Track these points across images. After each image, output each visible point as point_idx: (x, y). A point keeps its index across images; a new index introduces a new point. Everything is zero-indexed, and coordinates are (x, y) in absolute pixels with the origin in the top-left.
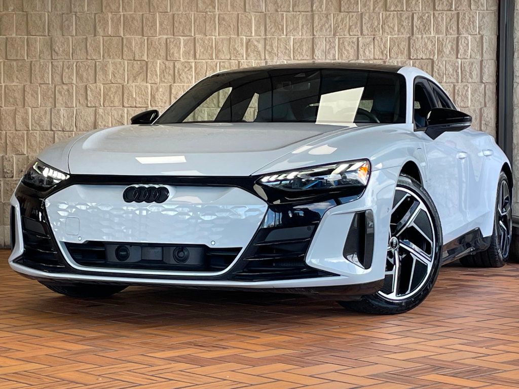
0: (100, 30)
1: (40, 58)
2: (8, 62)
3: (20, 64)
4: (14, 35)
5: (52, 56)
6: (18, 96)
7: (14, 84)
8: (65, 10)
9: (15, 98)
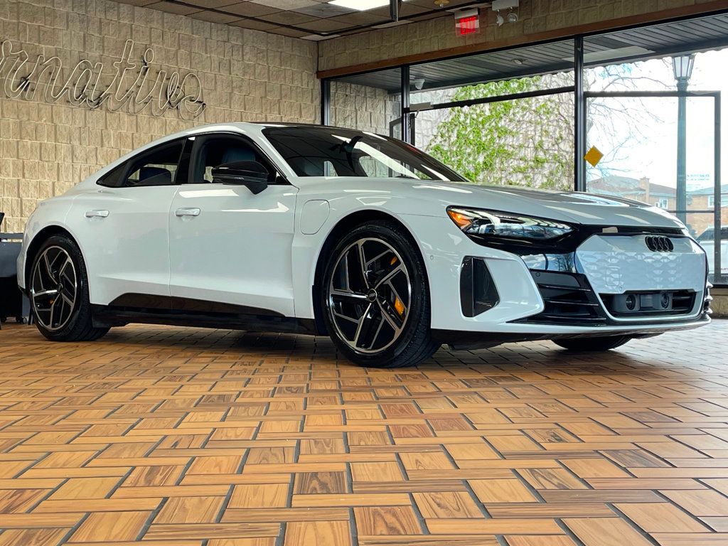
0: (106, 143)
1: (64, 160)
2: (41, 163)
3: (50, 164)
4: (46, 141)
5: (72, 161)
6: (49, 189)
7: (46, 180)
8: (81, 125)
9: (47, 192)
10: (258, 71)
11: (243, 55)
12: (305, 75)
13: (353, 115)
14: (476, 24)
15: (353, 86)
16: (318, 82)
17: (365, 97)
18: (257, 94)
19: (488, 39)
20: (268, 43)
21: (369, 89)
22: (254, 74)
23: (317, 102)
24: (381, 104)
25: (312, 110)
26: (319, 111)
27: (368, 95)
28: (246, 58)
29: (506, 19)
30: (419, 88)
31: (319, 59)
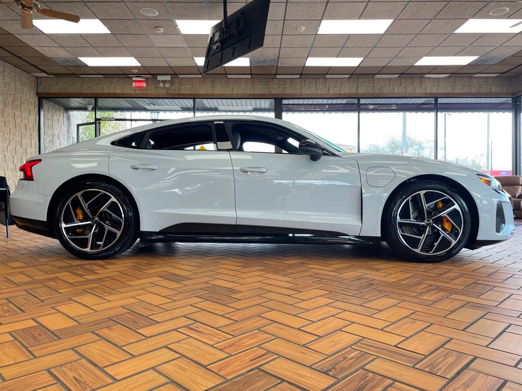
10: (11, 87)
11: (4, 77)
12: (32, 94)
13: (51, 118)
14: (145, 85)
15: (51, 103)
16: (37, 98)
17: (56, 110)
18: (10, 100)
19: (148, 92)
20: (15, 73)
21: (57, 106)
22: (9, 88)
23: (37, 109)
24: (62, 114)
25: (35, 112)
26: (37, 113)
27: (57, 109)
28: (6, 78)
29: (164, 85)
30: (90, 109)
31: (39, 87)
